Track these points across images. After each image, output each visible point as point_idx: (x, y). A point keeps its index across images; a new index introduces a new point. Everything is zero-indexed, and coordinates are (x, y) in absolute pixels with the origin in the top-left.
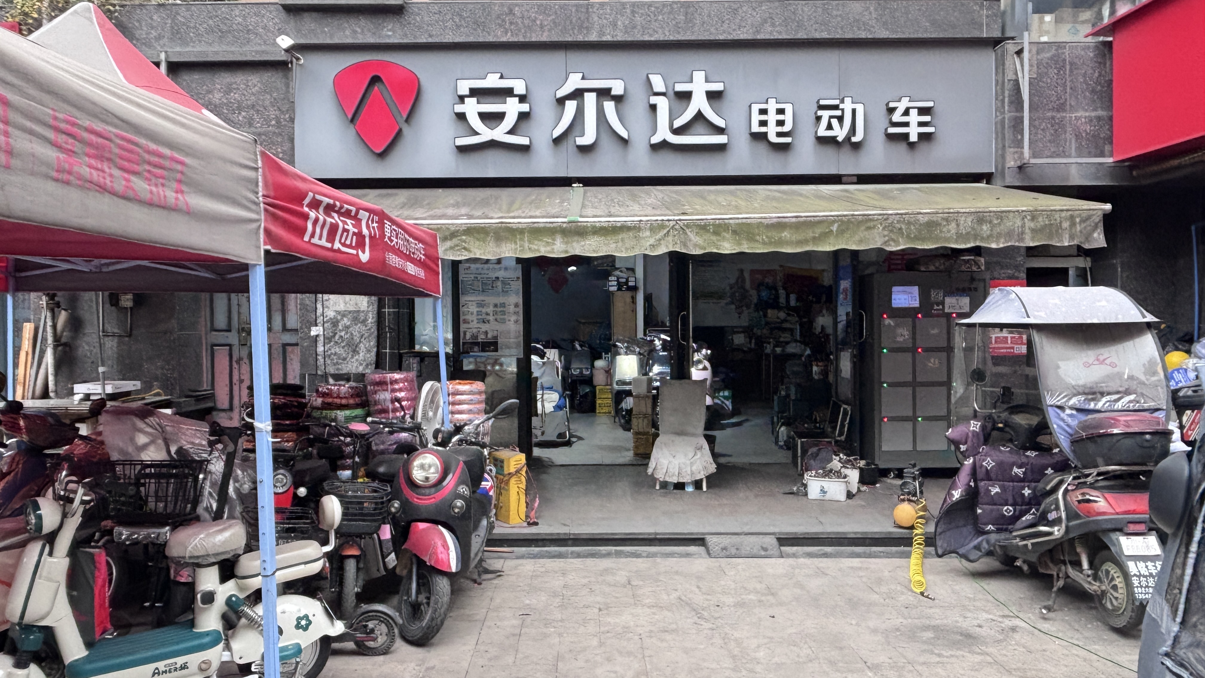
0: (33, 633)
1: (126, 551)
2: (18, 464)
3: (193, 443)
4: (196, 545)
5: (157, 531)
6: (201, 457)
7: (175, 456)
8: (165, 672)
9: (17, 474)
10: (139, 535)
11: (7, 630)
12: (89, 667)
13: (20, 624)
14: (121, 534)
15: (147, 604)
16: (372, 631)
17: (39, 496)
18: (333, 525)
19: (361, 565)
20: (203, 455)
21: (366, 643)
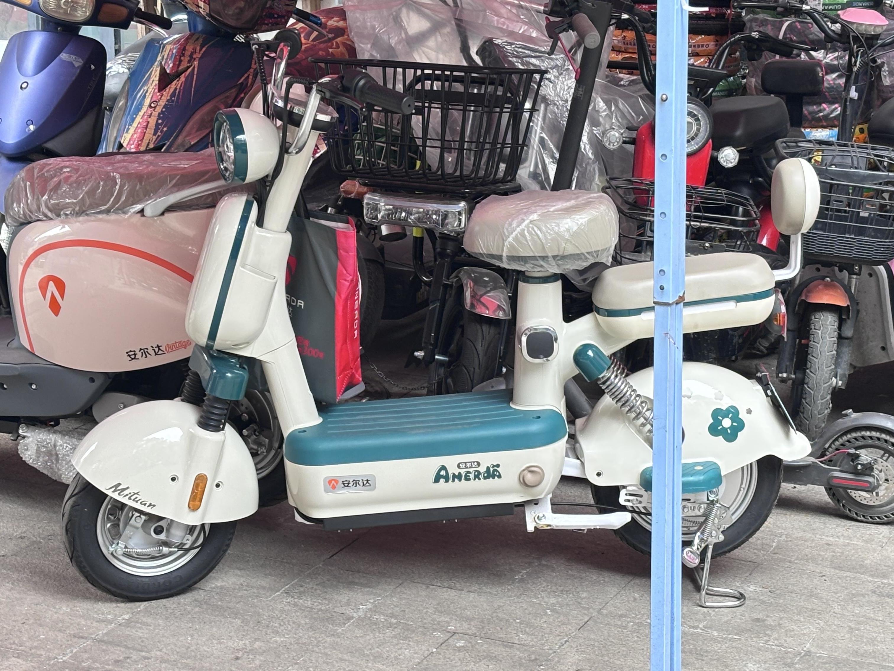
0: (231, 368)
1: (381, 250)
2: (191, 59)
3: (511, 34)
4: (522, 233)
5: (443, 208)
6: (529, 63)
7: (477, 60)
8: (459, 477)
9: (189, 79)
10: (409, 213)
11: (187, 360)
12: (325, 445)
13: (208, 349)
14: (376, 208)
15: (419, 354)
16: (868, 469)
17: (239, 106)
18: (801, 225)
19: (848, 332)
20: (533, 61)
21: (854, 494)
